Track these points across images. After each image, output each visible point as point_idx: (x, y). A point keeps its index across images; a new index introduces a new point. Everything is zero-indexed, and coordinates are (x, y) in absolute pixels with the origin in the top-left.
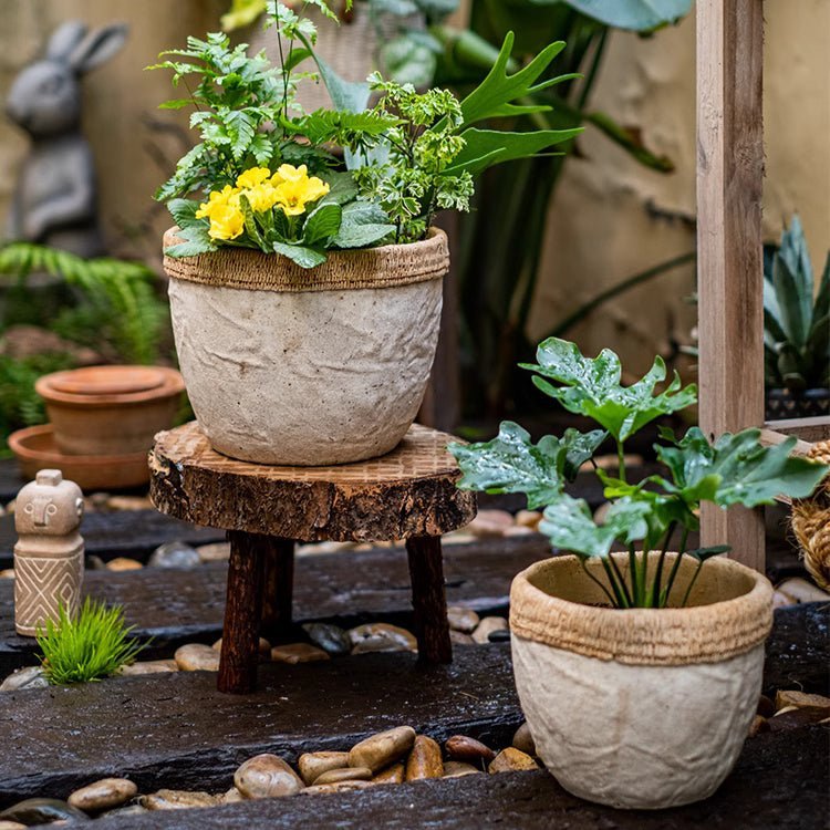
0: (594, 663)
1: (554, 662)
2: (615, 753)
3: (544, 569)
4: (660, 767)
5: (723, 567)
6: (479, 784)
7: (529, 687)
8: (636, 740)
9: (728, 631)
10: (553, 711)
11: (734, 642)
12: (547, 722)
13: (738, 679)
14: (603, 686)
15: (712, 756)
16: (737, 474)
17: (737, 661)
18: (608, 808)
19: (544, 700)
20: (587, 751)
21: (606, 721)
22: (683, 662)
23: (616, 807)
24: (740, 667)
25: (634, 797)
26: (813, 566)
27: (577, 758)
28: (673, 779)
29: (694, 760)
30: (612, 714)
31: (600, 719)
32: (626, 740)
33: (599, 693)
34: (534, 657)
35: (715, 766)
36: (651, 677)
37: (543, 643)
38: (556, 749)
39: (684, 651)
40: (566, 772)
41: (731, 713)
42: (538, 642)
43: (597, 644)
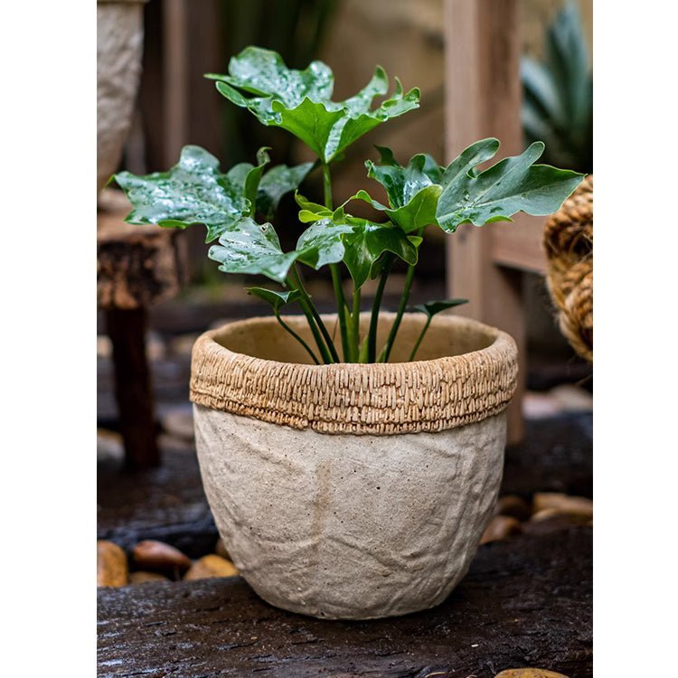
0: (285, 433)
1: (237, 434)
2: (314, 547)
3: (240, 331)
4: (372, 564)
5: (460, 328)
6: (157, 593)
7: (211, 468)
8: (340, 531)
9: (456, 391)
10: (239, 497)
11: (463, 406)
12: (232, 511)
13: (469, 456)
14: (297, 462)
15: (439, 552)
16: (466, 193)
17: (467, 431)
18: (310, 619)
19: (228, 484)
20: (280, 546)
21: (303, 507)
22: (398, 430)
23: (320, 617)
24: (472, 440)
25: (341, 604)
26: (571, 329)
27: (269, 556)
28: (389, 581)
29: (414, 556)
30: (310, 497)
31: (294, 504)
32: (327, 531)
33: (292, 470)
34: (215, 430)
35: (443, 564)
36: (358, 449)
37: (225, 410)
38: (245, 544)
39: (399, 415)
40: (258, 574)
41: (462, 498)
42: (219, 410)
43: (289, 407)
